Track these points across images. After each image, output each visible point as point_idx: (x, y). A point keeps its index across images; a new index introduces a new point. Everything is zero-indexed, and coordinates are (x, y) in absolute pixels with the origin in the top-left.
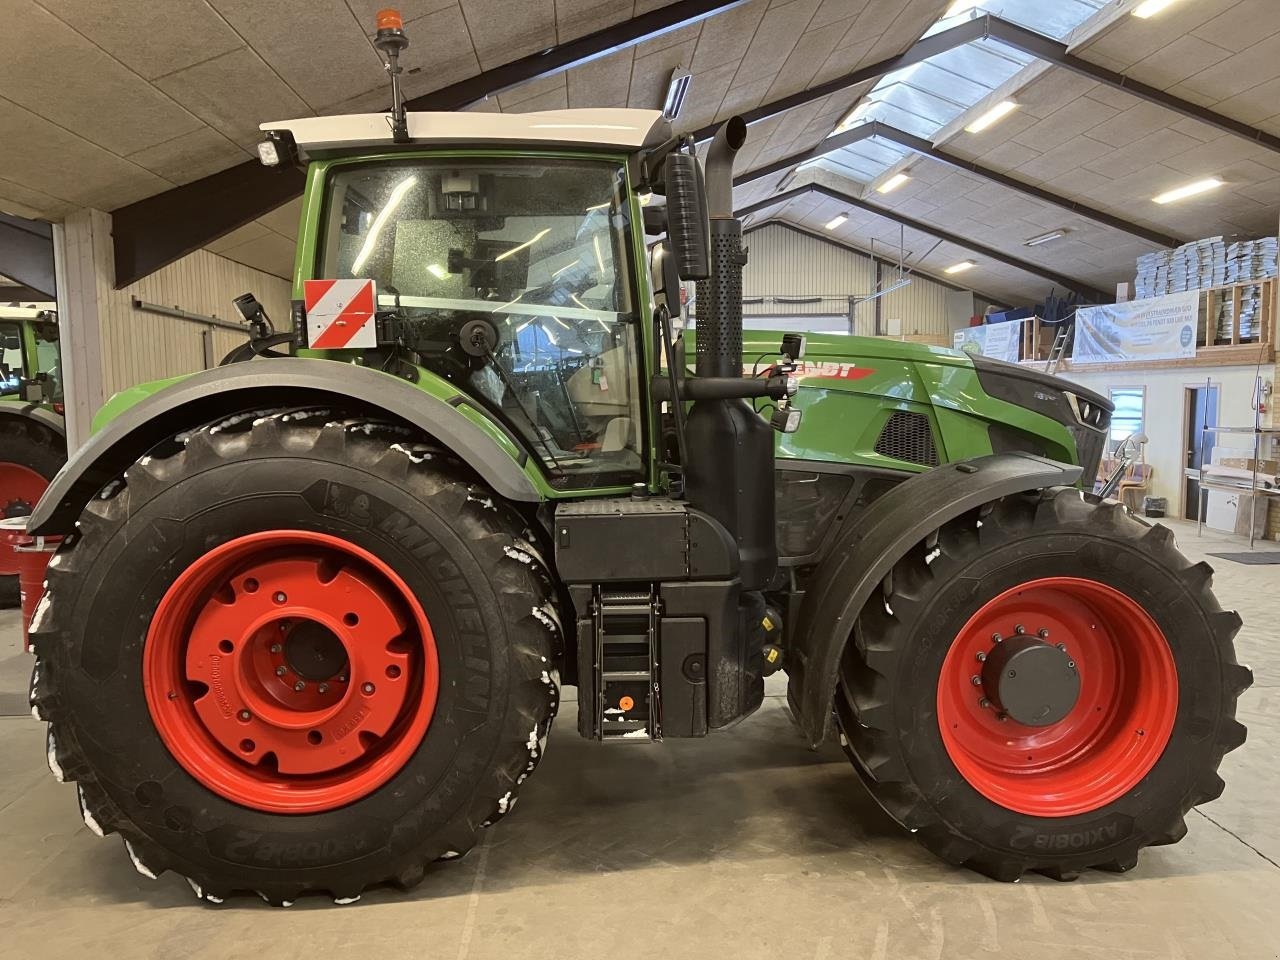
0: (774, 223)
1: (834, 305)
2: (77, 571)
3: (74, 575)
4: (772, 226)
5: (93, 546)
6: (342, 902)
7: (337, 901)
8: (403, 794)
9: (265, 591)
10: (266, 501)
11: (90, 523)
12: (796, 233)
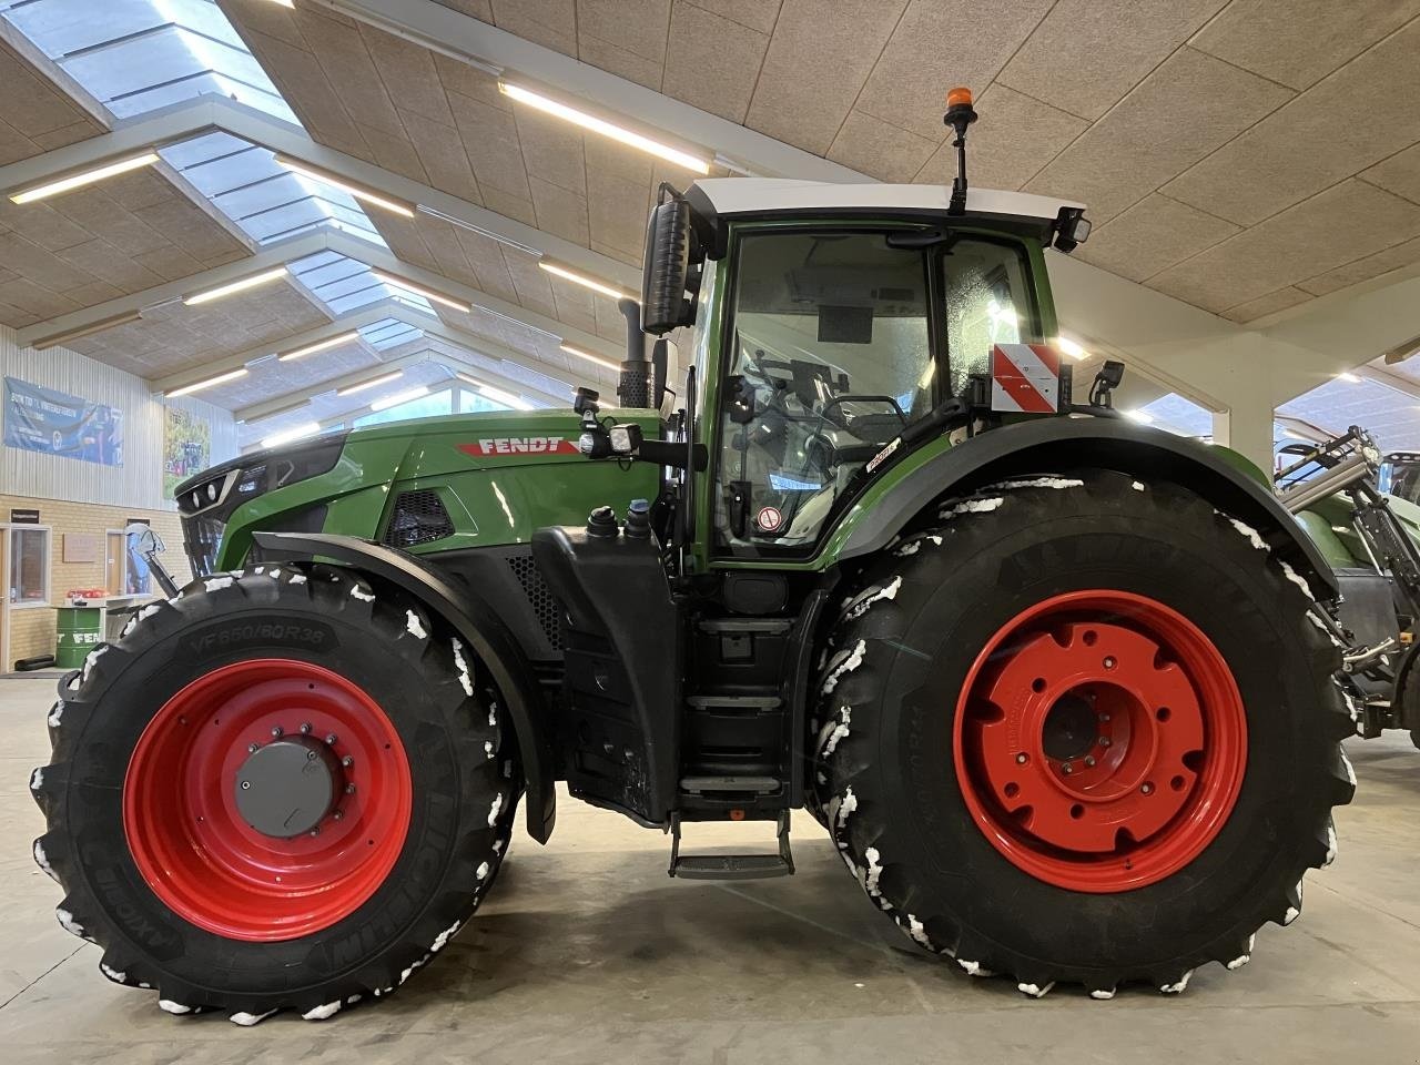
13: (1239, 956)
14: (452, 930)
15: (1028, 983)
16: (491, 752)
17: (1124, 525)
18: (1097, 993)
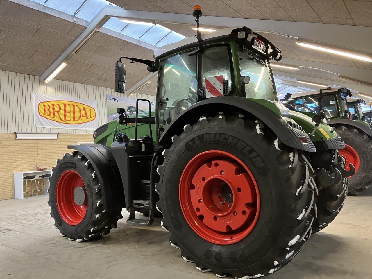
13: (258, 274)
14: (95, 228)
15: (199, 267)
16: (97, 191)
17: (216, 130)
18: (216, 275)
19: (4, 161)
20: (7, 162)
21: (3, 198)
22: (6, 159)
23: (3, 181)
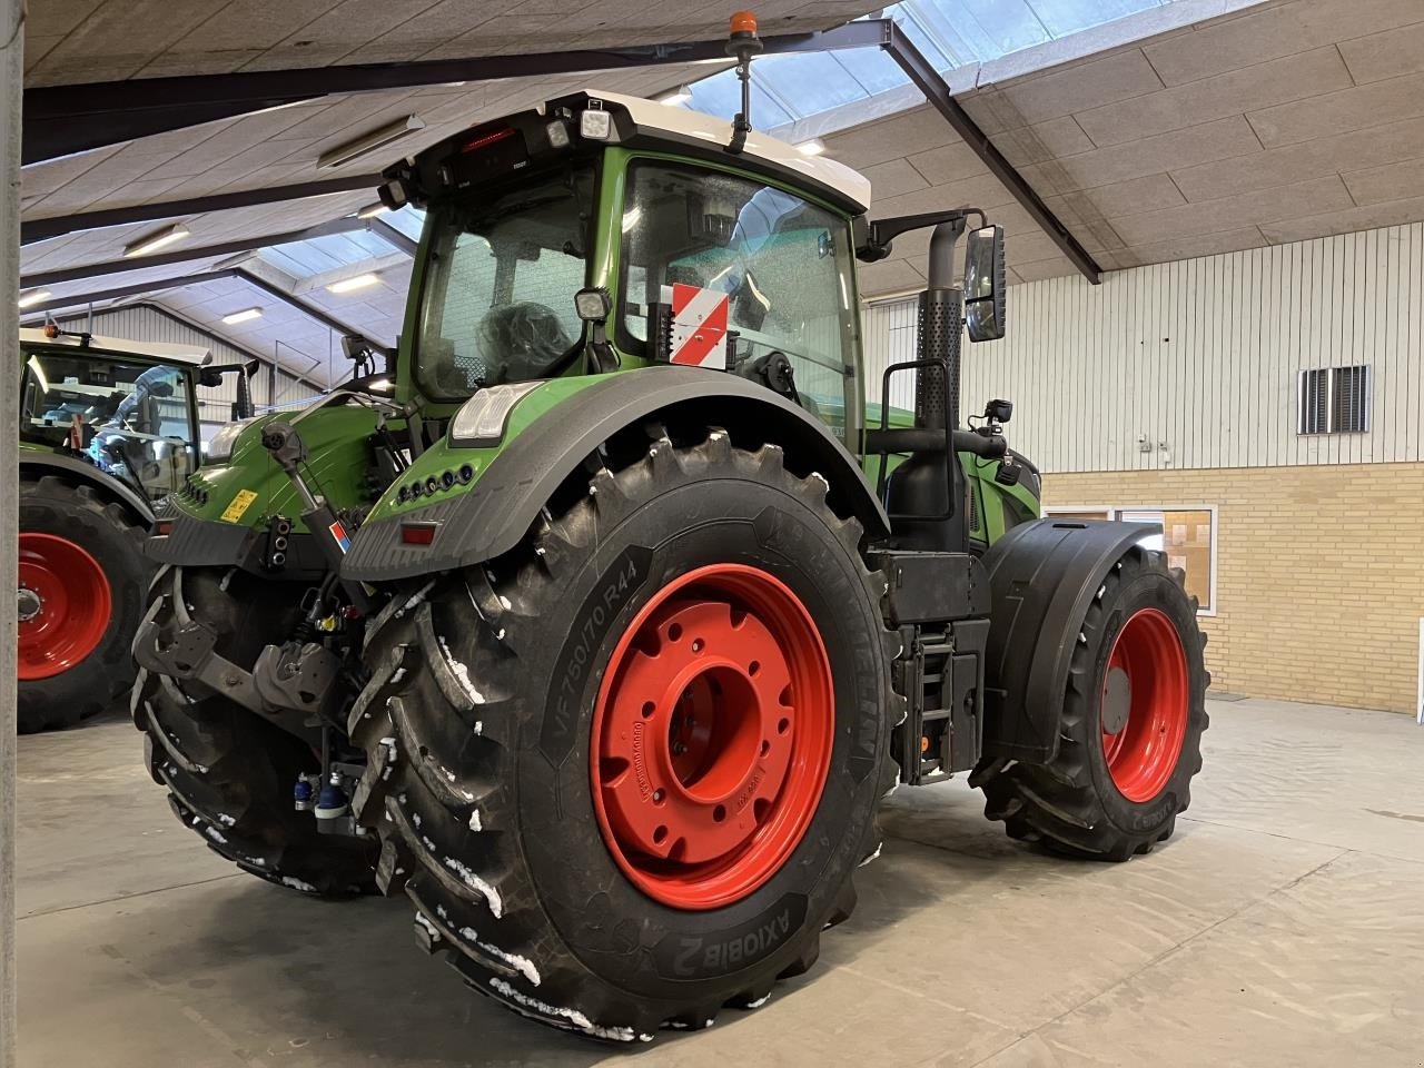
0: (146, 306)
1: (219, 412)
2: (538, 615)
3: (535, 620)
4: (142, 309)
5: (558, 581)
6: (756, 1004)
7: (750, 1005)
8: (811, 861)
9: (687, 640)
10: (715, 528)
11: (556, 551)
12: (172, 322)
19: (1397, 566)
20: (1411, 573)
21: (1387, 704)
22: (1405, 560)
23: (1391, 642)
